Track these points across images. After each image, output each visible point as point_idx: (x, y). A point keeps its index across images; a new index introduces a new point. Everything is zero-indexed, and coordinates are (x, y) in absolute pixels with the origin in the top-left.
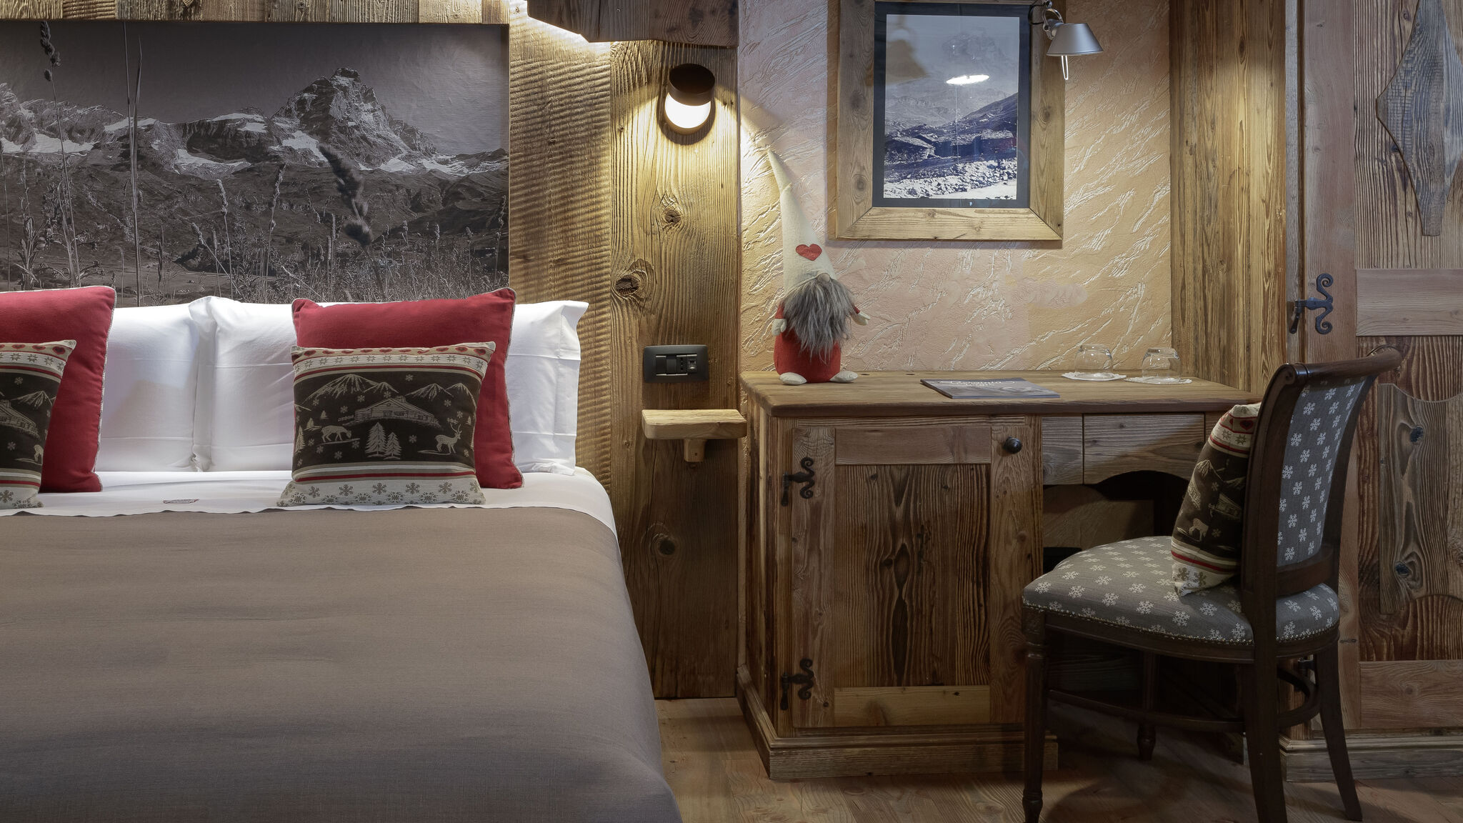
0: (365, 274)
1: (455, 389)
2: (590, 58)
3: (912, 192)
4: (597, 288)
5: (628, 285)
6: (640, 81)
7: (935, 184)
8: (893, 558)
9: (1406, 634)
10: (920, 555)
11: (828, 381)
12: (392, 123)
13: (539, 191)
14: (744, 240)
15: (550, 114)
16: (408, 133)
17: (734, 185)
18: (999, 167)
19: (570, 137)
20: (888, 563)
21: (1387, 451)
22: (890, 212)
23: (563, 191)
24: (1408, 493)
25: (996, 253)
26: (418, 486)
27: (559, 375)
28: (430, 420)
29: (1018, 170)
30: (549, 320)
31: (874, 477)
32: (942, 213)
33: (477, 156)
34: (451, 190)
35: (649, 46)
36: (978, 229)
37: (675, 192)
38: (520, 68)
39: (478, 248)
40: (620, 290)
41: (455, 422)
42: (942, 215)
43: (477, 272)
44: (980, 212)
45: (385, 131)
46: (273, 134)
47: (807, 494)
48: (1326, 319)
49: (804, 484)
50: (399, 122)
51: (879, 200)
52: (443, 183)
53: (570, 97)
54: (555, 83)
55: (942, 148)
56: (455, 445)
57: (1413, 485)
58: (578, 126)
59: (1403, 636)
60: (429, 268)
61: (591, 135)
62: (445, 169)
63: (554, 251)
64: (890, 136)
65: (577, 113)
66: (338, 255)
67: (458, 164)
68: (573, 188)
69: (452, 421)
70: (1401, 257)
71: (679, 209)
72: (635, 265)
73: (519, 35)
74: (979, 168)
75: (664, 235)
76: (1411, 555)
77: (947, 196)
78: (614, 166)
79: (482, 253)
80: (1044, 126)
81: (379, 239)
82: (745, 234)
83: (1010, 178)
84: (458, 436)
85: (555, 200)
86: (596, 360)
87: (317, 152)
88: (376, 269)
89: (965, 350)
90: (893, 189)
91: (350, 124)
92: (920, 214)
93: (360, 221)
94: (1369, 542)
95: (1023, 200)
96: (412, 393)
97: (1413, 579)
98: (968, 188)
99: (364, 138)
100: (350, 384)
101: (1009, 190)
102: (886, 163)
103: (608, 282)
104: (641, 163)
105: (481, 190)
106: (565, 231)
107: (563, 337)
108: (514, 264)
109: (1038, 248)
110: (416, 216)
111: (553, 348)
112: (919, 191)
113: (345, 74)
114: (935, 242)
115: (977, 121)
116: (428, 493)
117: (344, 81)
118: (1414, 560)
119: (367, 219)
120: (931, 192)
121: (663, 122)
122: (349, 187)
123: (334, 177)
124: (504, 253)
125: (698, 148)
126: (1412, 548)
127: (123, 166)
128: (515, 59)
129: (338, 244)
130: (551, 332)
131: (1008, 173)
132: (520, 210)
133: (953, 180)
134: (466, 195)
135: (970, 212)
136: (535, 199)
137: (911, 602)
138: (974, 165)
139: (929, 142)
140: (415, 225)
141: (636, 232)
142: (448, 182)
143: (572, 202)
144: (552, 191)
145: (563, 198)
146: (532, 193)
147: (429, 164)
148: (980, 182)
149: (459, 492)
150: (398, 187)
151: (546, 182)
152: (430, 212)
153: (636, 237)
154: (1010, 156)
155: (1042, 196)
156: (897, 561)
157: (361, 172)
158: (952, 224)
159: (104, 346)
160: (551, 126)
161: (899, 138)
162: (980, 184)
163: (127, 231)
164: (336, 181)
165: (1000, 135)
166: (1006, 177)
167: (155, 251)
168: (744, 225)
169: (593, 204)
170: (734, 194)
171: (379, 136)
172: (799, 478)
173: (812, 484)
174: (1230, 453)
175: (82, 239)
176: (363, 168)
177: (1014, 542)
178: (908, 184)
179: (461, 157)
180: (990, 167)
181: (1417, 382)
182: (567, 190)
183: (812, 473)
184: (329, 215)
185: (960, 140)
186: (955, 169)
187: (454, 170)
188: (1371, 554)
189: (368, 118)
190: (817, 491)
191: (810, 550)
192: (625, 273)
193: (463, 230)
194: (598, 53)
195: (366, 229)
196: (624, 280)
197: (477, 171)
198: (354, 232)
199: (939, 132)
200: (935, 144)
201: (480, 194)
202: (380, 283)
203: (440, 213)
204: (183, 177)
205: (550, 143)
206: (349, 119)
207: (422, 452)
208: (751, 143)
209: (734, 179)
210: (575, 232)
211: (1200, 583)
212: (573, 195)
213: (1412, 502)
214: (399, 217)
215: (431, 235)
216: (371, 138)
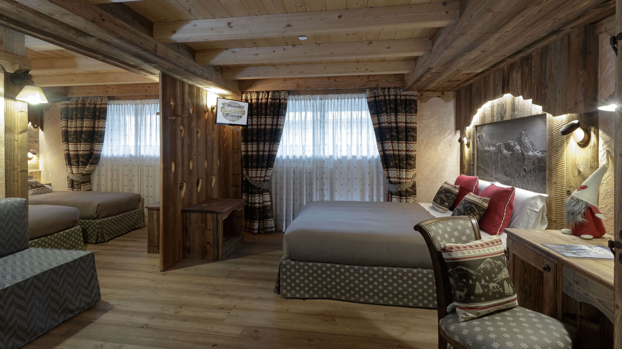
2: (562, 121)
4: (562, 193)
5: (569, 193)
12: (530, 142)
15: (553, 139)
16: (533, 145)
19: (557, 145)
30: (534, 198)
33: (543, 151)
34: (540, 160)
35: (575, 115)
37: (580, 163)
38: (548, 126)
40: (567, 194)
45: (529, 144)
46: (515, 146)
50: (531, 142)
53: (557, 133)
54: (554, 129)
58: (559, 142)
61: (561, 145)
62: (538, 154)
63: (554, 179)
65: (559, 138)
67: (540, 153)
68: (558, 161)
71: (581, 170)
72: (570, 187)
75: (577, 178)
78: (566, 155)
81: (528, 172)
85: (555, 164)
87: (520, 150)
88: (528, 180)
91: (524, 143)
93: (525, 167)
103: (565, 191)
104: (572, 154)
105: (543, 160)
106: (556, 174)
107: (536, 204)
110: (534, 167)
111: (532, 206)
113: (523, 130)
117: (523, 132)
119: (527, 167)
122: (524, 159)
123: (522, 156)
124: (546, 179)
125: (586, 149)
127: (498, 153)
128: (547, 123)
129: (523, 173)
132: (548, 167)
136: (551, 164)
140: (534, 169)
141: (571, 176)
142: (539, 158)
143: (557, 165)
146: (550, 162)
147: (536, 153)
150: (531, 159)
151: (552, 159)
152: (536, 166)
153: (571, 178)
157: (526, 155)
160: (553, 142)
163: (499, 166)
167: (501, 171)
169: (561, 166)
179: (541, 151)
182: (556, 161)
184: (521, 165)
187: (539, 155)
189: (527, 141)
192: (568, 189)
193: (541, 171)
194: (563, 119)
195: (526, 169)
196: (568, 191)
197: (544, 155)
201: (543, 162)
203: (538, 166)
204: (504, 155)
205: (553, 147)
208: (602, 147)
209: (596, 160)
210: (558, 174)
212: (557, 163)
214: (531, 167)
215: (536, 172)
216: (527, 146)
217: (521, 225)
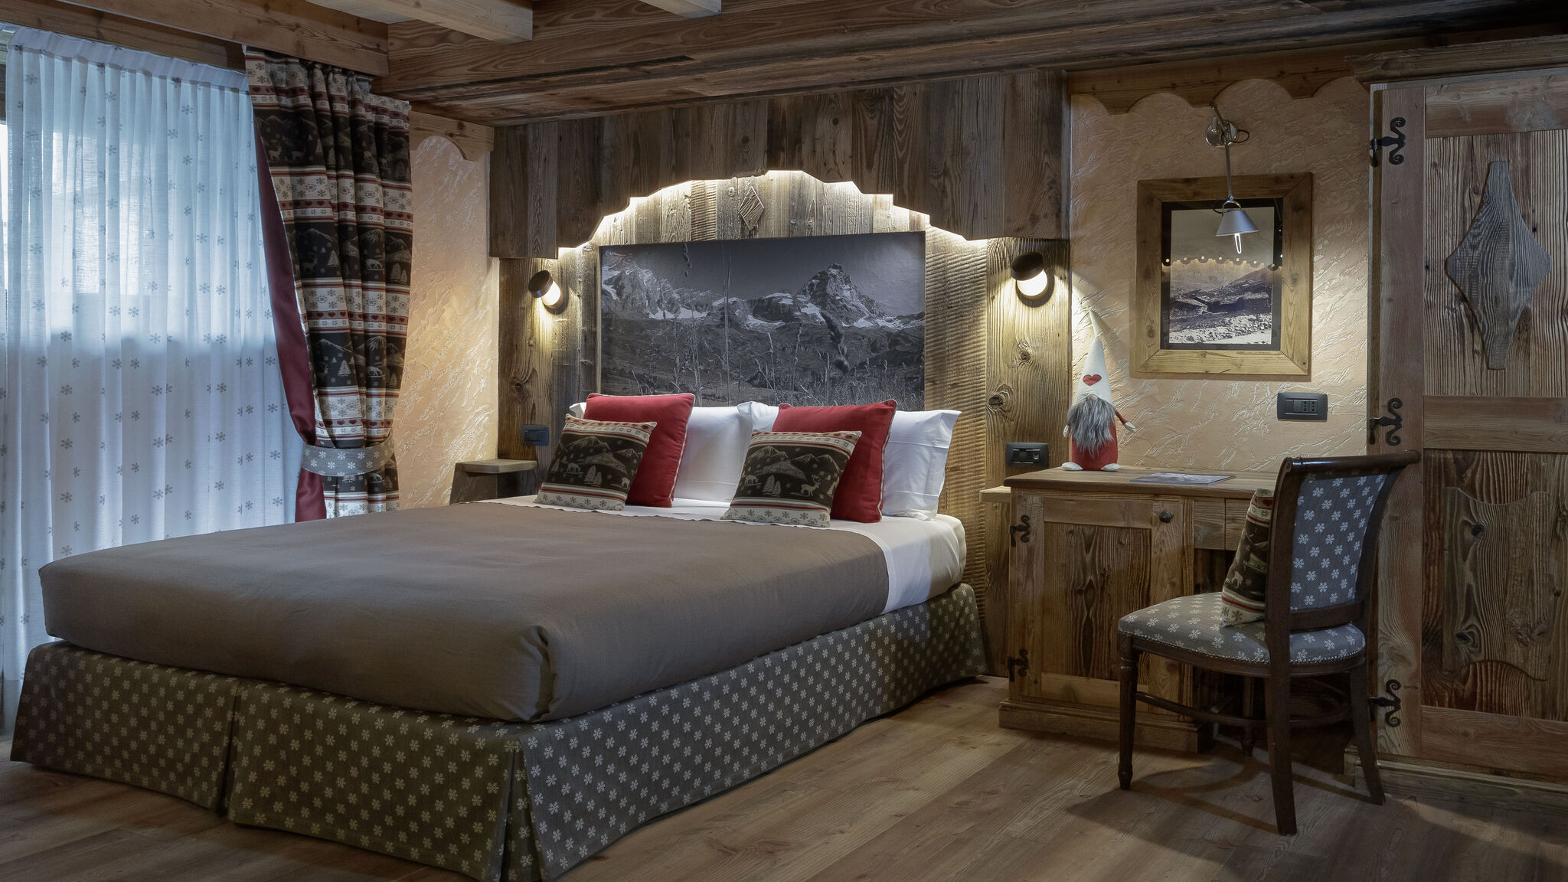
0: (845, 391)
1: (822, 458)
2: (974, 251)
3: (1190, 338)
4: (977, 403)
5: (997, 402)
6: (1005, 265)
7: (1207, 333)
8: (1084, 589)
9: (1466, 688)
10: (1103, 588)
11: (1099, 470)
12: (860, 297)
13: (941, 339)
14: (1074, 373)
15: (950, 288)
16: (870, 303)
17: (1066, 335)
18: (1257, 320)
19: (960, 303)
20: (1080, 592)
21: (1451, 541)
22: (1171, 353)
23: (956, 339)
24: (1469, 577)
25: (1258, 384)
26: (789, 514)
27: (932, 457)
28: (801, 475)
29: (1272, 322)
30: (930, 422)
31: (1071, 532)
32: (1211, 354)
33: (908, 317)
34: (894, 338)
35: (1011, 241)
36: (1240, 366)
37: (1027, 339)
38: (931, 260)
39: (909, 375)
40: (992, 405)
42: (1212, 356)
43: (908, 391)
44: (1240, 353)
45: (856, 301)
46: (797, 305)
47: (1025, 539)
48: (1396, 434)
49: (1023, 533)
50: (864, 296)
51: (1165, 345)
52: (889, 334)
53: (961, 277)
54: (952, 268)
55: (1214, 307)
56: (813, 492)
57: (1474, 570)
58: (965, 296)
59: (1464, 690)
60: (881, 388)
61: (974, 302)
62: (890, 325)
63: (951, 378)
64: (1174, 298)
65: (966, 288)
66: (830, 379)
67: (897, 322)
68: (962, 337)
69: (815, 477)
70: (1468, 386)
71: (1030, 351)
72: (1001, 389)
73: (931, 238)
74: (1242, 320)
75: (1021, 368)
76: (1470, 626)
77: (1217, 342)
78: (989, 323)
79: (911, 379)
80: (1292, 288)
81: (853, 370)
82: (1074, 368)
83: (1266, 328)
84: (817, 486)
85: (952, 345)
86: (977, 450)
87: (819, 316)
88: (851, 387)
89: (1233, 456)
90: (1175, 337)
91: (837, 298)
92: (1195, 355)
93: (842, 358)
94: (1434, 612)
95: (1275, 345)
96: (796, 459)
97: (1473, 646)
98: (1233, 335)
99: (845, 306)
100: (767, 452)
101: (1266, 337)
102: (1171, 318)
103: (985, 399)
104: (1005, 320)
105: (911, 338)
106: (957, 365)
107: (939, 433)
108: (927, 385)
109: (1291, 381)
110: (874, 355)
111: (930, 440)
112: (1195, 338)
113: (835, 267)
114: (1207, 375)
115: (1240, 285)
116: (795, 518)
117: (834, 271)
118: (1474, 631)
119: (847, 357)
120: (1205, 339)
121: (1019, 293)
122: (837, 337)
123: (829, 331)
124: (923, 379)
125: (1042, 309)
126: (1472, 621)
127: (721, 325)
128: (929, 253)
129: (830, 372)
130: (930, 429)
131: (1265, 325)
132: (931, 352)
133: (1222, 330)
134: (902, 342)
135: (1233, 353)
136: (940, 344)
137: (1096, 621)
138: (1237, 319)
139: (1203, 302)
140: (873, 361)
141: (1002, 366)
142: (891, 333)
143: (962, 346)
144: (950, 339)
145: (956, 343)
146: (938, 340)
147: (881, 322)
148: (1243, 331)
149: (812, 519)
150: (863, 337)
151: (946, 333)
152: (882, 352)
153: (1002, 370)
154: (1266, 311)
155: (1290, 342)
156: (1086, 592)
157: (843, 328)
158: (1218, 362)
159: (684, 427)
160: (949, 297)
161: (1181, 299)
162: (1243, 333)
163: (723, 363)
164: (829, 333)
165: (1258, 296)
166: (1263, 328)
167: (737, 375)
168: (1074, 362)
169: (975, 347)
170: (1066, 340)
171: (853, 305)
172: (1020, 528)
173: (1028, 533)
174: (1257, 523)
175: (702, 368)
176: (844, 325)
177: (1168, 586)
178: (1187, 333)
179: (899, 317)
180: (1250, 320)
181: (1481, 488)
182: (959, 338)
183: (1028, 526)
184: (825, 354)
185: (1227, 301)
186: (1223, 322)
187: (895, 326)
188: (1435, 622)
189: (847, 294)
190: (1032, 537)
191: (1027, 577)
192: (995, 393)
193: (900, 364)
194: (979, 247)
195: (846, 363)
196: (996, 398)
197: (909, 326)
198: (839, 365)
199: (1211, 295)
200: (1208, 304)
201: (910, 341)
202: (853, 397)
203: (887, 353)
204: (751, 331)
205: (949, 308)
206: (837, 295)
207: (793, 493)
208: (1079, 305)
209: (1066, 330)
210: (964, 366)
211: (1237, 619)
212: (962, 342)
213: (1473, 583)
214: (863, 355)
215: (882, 367)
216: (849, 307)
217: (913, 485)
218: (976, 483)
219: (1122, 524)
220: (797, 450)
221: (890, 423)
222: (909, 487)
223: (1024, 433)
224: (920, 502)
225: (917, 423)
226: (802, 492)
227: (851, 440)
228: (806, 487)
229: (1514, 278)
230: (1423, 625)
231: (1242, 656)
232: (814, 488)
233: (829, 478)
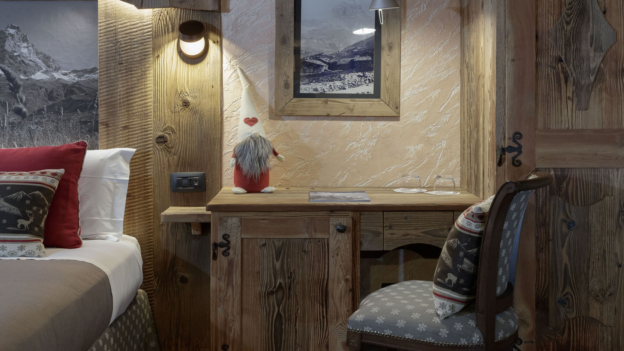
0: (24, 133)
1: (34, 194)
2: (141, 18)
3: (316, 90)
4: (145, 142)
5: (162, 140)
6: (168, 30)
7: (328, 85)
8: (275, 290)
9: (564, 338)
10: (290, 289)
11: (260, 192)
12: (37, 53)
13: (114, 90)
14: (225, 116)
15: (120, 48)
16: (46, 59)
17: (219, 87)
18: (364, 76)
19: (130, 60)
20: (272, 293)
21: (554, 234)
22: (303, 101)
23: (127, 89)
24: (565, 259)
25: (363, 123)
26: (6, 247)
27: (116, 187)
28: (15, 211)
29: (375, 78)
30: (111, 159)
31: (264, 245)
32: (331, 101)
33: (82, 71)
34: (69, 89)
35: (173, 11)
36: (352, 110)
37: (187, 90)
38: (104, 24)
39: (83, 120)
40: (157, 143)
41: (31, 212)
42: (332, 102)
43: (83, 133)
44: (352, 101)
45: (33, 57)
47: (226, 253)
48: (518, 158)
49: (224, 249)
50: (41, 53)
51: (297, 94)
52: (65, 85)
53: (130, 39)
54: (123, 31)
55: (332, 66)
56: (29, 225)
57: (569, 254)
58: (135, 55)
59: (562, 340)
60: (58, 130)
61: (142, 60)
62: (66, 78)
63: (122, 122)
64: (304, 59)
65: (135, 48)
66: (10, 123)
67: (72, 75)
68: (132, 88)
69: (29, 212)
70: (563, 123)
71: (189, 99)
72: (166, 129)
73: (103, 6)
74: (353, 77)
75: (181, 113)
76: (567, 294)
77: (335, 92)
78: (154, 76)
79: (85, 123)
80: (388, 53)
81: (31, 115)
82: (225, 113)
83: (370, 82)
84: (31, 220)
85: (123, 95)
86: (145, 180)
88: (30, 131)
89: (346, 176)
90: (305, 88)
91: (15, 54)
92: (320, 102)
93: (21, 106)
94: (543, 285)
95: (377, 94)
96: (8, 196)
97: (568, 307)
98: (347, 87)
99: (23, 61)
101: (369, 89)
102: (301, 74)
103: (152, 138)
104: (169, 74)
105: (85, 89)
106: (128, 111)
107: (120, 168)
108: (101, 128)
109: (386, 120)
110: (51, 103)
111: (113, 173)
112: (319, 89)
113: (13, 27)
114: (328, 117)
115: (352, 51)
116: (12, 251)
117: (12, 31)
118: (570, 297)
119: (25, 104)
120: (326, 90)
121: (180, 52)
122: (15, 88)
123: (7, 82)
124: (97, 122)
125: (199, 66)
126: (568, 289)
128: (101, 18)
129: (10, 118)
130: (113, 165)
131: (369, 80)
132: (104, 100)
133: (338, 83)
134: (77, 92)
135: (347, 101)
136: (112, 94)
137: (285, 314)
138: (350, 75)
139: (325, 62)
140: (50, 108)
141: (166, 111)
142: (67, 85)
143: (132, 95)
144: (121, 89)
145: (127, 93)
146: (111, 90)
147: (57, 75)
148: (353, 84)
149: (29, 251)
150: (41, 88)
151: (118, 85)
152: (58, 101)
153: (167, 114)
154: (370, 70)
155: (387, 92)
156: (276, 292)
157: (21, 80)
158: (337, 106)
160: (120, 55)
161: (308, 60)
162: (353, 85)
164: (8, 84)
165: (364, 59)
166: (367, 82)
168: (225, 108)
169: (143, 96)
170: (219, 91)
171: (31, 60)
172: (222, 245)
173: (229, 248)
174: (471, 234)
176: (22, 77)
177: (343, 282)
178: (313, 85)
179: (74, 71)
180: (358, 76)
181: (572, 195)
182: (129, 89)
183: (229, 242)
184: (5, 103)
185: (342, 61)
186: (340, 77)
187: (70, 78)
188: (543, 293)
189: (25, 51)
190: (231, 252)
191: (228, 285)
192: (160, 134)
193: (75, 110)
194: (146, 15)
195: (25, 110)
196: (160, 137)
197: (83, 79)
198: (18, 112)
199: (331, 57)
200: (328, 64)
201: (84, 91)
202: (32, 139)
203: (63, 101)
205: (120, 64)
206: (15, 51)
207: (9, 228)
208: (228, 64)
209: (219, 83)
210: (134, 111)
211: (452, 311)
212: (132, 92)
213: (568, 263)
214: (42, 103)
215: (59, 113)
216: (27, 62)
217: (102, 212)
218: (145, 207)
219: (306, 236)
220: (9, 188)
221: (83, 161)
222: (99, 214)
223: (185, 164)
224: (108, 225)
225: (102, 160)
226: (19, 226)
227: (56, 177)
228: (21, 222)
229: (593, 46)
230: (536, 295)
231: (463, 342)
232: (29, 222)
233: (41, 212)
